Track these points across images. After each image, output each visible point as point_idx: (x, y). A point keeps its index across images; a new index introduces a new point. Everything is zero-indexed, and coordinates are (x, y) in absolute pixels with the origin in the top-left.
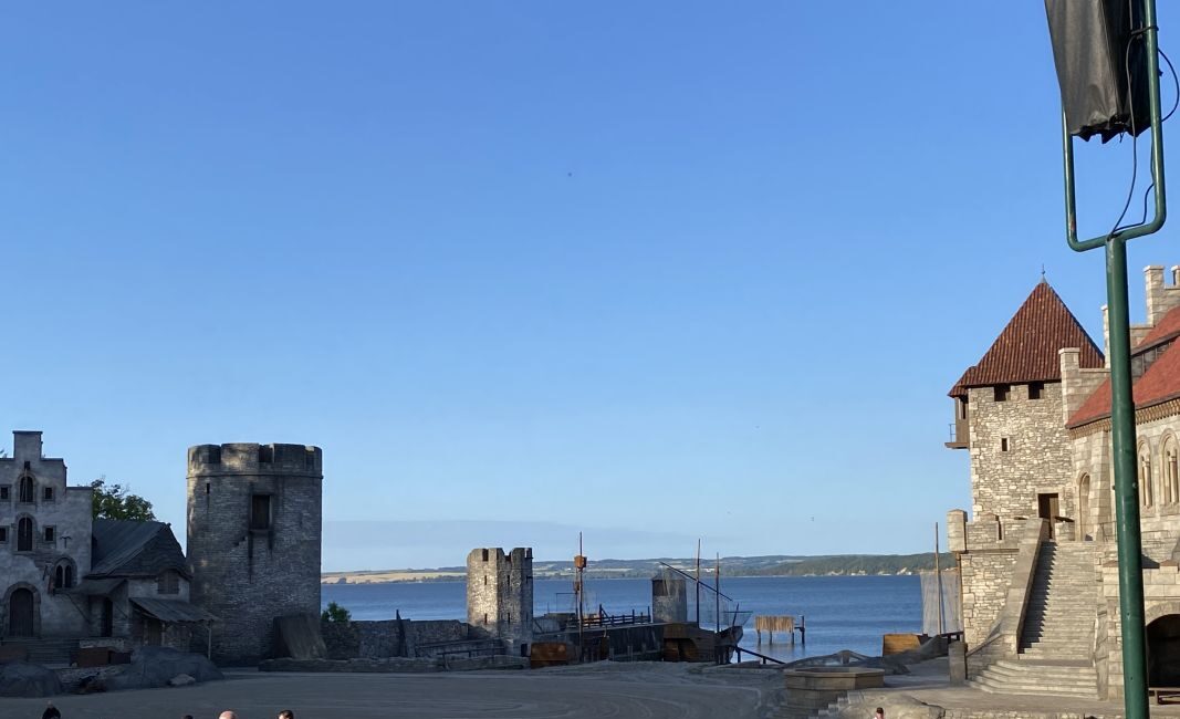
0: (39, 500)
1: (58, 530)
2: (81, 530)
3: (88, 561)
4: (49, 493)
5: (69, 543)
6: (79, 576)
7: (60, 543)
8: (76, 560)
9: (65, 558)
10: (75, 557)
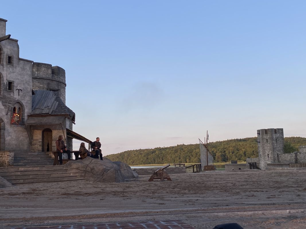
0: (5, 63)
1: (15, 84)
2: (27, 86)
3: (30, 106)
4: (10, 60)
5: (21, 93)
6: (26, 115)
7: (16, 92)
8: (24, 104)
9: (19, 103)
10: (24, 102)
